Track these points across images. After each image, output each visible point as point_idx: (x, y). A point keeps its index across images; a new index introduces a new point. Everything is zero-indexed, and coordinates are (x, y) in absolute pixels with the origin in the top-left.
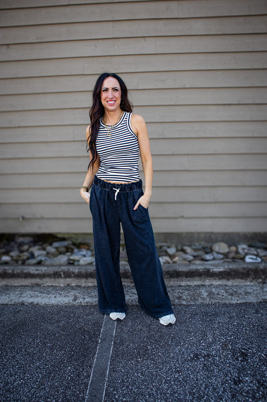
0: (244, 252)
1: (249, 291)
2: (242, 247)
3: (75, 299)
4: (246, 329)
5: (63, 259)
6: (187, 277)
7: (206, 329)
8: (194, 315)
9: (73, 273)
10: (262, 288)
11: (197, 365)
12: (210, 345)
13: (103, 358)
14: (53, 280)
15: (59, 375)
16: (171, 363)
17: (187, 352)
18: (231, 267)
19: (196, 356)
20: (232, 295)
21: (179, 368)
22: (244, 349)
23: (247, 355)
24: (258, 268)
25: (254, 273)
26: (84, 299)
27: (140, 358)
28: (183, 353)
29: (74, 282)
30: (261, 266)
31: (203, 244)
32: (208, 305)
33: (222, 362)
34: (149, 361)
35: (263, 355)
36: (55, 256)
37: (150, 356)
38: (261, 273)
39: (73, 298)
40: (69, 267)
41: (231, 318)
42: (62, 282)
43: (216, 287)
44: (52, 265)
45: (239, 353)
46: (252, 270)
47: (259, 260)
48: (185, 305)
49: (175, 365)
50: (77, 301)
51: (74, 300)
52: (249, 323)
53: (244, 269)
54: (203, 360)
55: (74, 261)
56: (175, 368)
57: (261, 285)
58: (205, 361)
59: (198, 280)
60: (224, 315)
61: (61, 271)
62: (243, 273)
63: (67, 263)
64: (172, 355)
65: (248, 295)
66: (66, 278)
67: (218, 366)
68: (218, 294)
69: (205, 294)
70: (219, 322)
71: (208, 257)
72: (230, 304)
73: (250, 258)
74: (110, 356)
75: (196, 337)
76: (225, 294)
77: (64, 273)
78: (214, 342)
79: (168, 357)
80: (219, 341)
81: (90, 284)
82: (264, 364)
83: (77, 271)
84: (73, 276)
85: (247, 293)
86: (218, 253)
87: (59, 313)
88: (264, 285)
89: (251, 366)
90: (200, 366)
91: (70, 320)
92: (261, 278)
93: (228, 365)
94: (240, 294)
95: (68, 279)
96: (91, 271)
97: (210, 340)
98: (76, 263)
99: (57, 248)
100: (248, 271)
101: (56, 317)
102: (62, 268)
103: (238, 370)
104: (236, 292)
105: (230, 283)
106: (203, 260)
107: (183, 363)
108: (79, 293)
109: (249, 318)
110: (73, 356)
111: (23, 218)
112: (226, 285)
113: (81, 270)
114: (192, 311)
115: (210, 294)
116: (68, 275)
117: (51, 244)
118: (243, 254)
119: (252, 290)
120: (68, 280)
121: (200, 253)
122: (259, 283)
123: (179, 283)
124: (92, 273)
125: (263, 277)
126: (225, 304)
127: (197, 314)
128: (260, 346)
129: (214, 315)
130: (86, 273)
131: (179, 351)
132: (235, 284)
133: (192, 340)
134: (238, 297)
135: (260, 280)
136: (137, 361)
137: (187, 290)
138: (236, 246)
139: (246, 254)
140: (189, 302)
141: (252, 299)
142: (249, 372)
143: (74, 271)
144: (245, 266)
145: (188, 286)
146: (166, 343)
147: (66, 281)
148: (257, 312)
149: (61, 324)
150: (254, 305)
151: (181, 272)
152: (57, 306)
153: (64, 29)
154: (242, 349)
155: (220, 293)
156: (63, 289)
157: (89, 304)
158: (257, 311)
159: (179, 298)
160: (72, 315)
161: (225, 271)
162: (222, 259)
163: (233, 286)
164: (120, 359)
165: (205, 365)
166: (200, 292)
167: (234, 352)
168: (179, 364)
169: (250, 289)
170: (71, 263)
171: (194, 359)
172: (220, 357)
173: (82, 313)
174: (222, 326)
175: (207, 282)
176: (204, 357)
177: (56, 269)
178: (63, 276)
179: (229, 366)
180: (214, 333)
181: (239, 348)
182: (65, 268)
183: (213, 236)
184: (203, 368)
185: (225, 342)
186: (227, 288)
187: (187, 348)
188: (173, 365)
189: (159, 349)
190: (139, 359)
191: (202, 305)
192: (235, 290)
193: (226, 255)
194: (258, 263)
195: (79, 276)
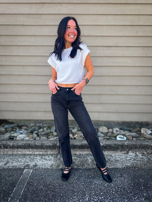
0: (117, 132)
1: (118, 159)
2: (116, 130)
3: (7, 163)
6: (80, 149)
9: (9, 145)
18: (107, 143)
24: (124, 144)
25: (121, 147)
26: (12, 163)
29: (9, 151)
30: (126, 143)
38: (126, 148)
39: (5, 162)
40: (7, 142)
42: (2, 151)
46: (120, 146)
50: (7, 165)
51: (5, 164)
53: (115, 144)
55: (14, 137)
59: (87, 151)
61: (2, 144)
62: (114, 147)
63: (8, 138)
65: (117, 162)
66: (4, 149)
73: (120, 137)
77: (4, 145)
81: (20, 153)
83: (11, 144)
84: (9, 147)
86: (102, 133)
92: (126, 151)
94: (112, 161)
95: (6, 149)
96: (21, 144)
98: (15, 139)
100: (117, 146)
102: (3, 142)
108: (11, 159)
113: (15, 143)
116: (6, 147)
118: (116, 134)
119: (120, 159)
122: (125, 154)
123: (75, 152)
124: (21, 145)
130: (17, 146)
132: (109, 154)
134: (110, 163)
135: (125, 152)
138: (112, 129)
139: (118, 135)
143: (10, 144)
144: (116, 143)
145: (80, 154)
147: (4, 151)
151: (76, 145)
161: (103, 146)
162: (103, 137)
166: (87, 159)
169: (119, 158)
170: (11, 138)
178: (2, 147)
182: (5, 142)
183: (99, 123)
192: (109, 158)
193: (106, 134)
194: (124, 141)
195: (13, 147)
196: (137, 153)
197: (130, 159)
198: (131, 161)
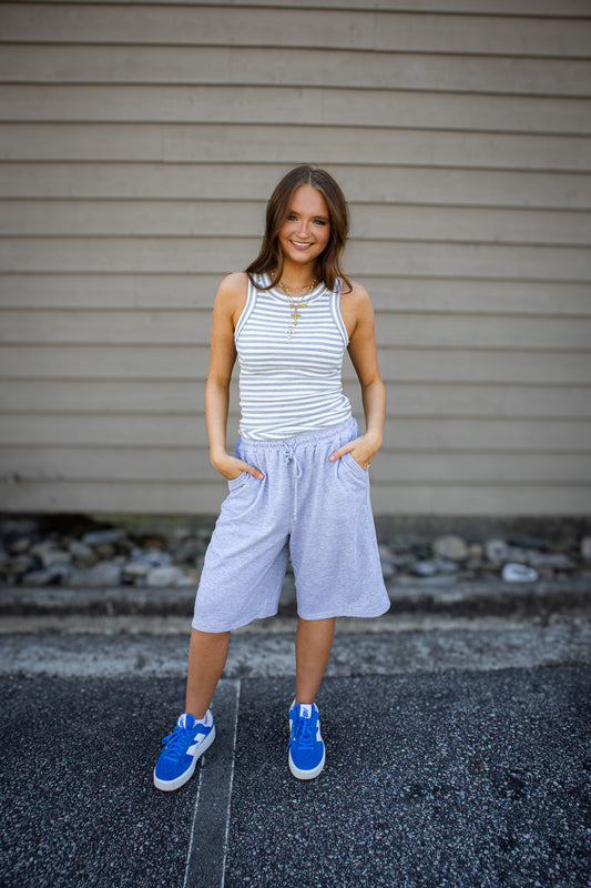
0: (498, 557)
1: (516, 641)
2: (496, 547)
3: (141, 663)
4: (516, 728)
5: (110, 571)
7: (433, 729)
8: (405, 697)
9: (135, 605)
10: (542, 636)
11: (420, 811)
12: (443, 764)
13: (214, 801)
14: (87, 620)
15: (117, 842)
16: (365, 806)
17: (396, 782)
18: (477, 592)
19: (417, 789)
20: (480, 651)
21: (383, 818)
22: (516, 772)
23: (522, 785)
24: (533, 594)
25: (525, 604)
26: (160, 662)
27: (297, 797)
28: (389, 784)
29: (135, 625)
30: (541, 590)
31: (414, 539)
32: (432, 675)
33: (472, 801)
34: (316, 803)
35: (555, 783)
36: (90, 564)
37: (316, 793)
38: (540, 604)
39: (134, 661)
40: (125, 592)
41: (481, 702)
42: (108, 626)
43: (448, 634)
44: (85, 587)
45: (507, 780)
46: (521, 599)
47: (533, 575)
48: (382, 675)
49: (372, 812)
50: (145, 669)
51: (139, 666)
52: (523, 713)
53: (505, 595)
54: (432, 797)
55: (136, 576)
56: (374, 819)
57: (539, 629)
58: (435, 800)
59: (407, 620)
60: (468, 696)
61: (108, 601)
62: (503, 605)
63: (117, 581)
64: (365, 789)
65: (514, 651)
66: (117, 616)
67: (465, 811)
68: (452, 650)
69: (424, 651)
70: (459, 714)
71: (425, 568)
72: (478, 672)
73: (515, 572)
74: (230, 795)
75: (412, 747)
76: (466, 650)
77: (115, 604)
78: (452, 756)
79: (356, 794)
80: (463, 755)
81: (172, 630)
82: (558, 803)
83: (142, 600)
84: (133, 610)
85: (511, 648)
86: (446, 559)
87: (105, 696)
88: (547, 629)
89: (533, 808)
90: (427, 813)
91: (133, 712)
92: (539, 615)
93: (485, 807)
94: (498, 649)
95: (122, 618)
97: (445, 753)
98: (140, 582)
99: (94, 547)
100: (513, 601)
101: (101, 706)
102: (110, 592)
103: (507, 818)
104: (488, 645)
105: (474, 625)
106: (416, 574)
107: (389, 808)
108: (148, 650)
109: (521, 703)
110: (145, 796)
111: (17, 479)
112: (466, 631)
113: (152, 597)
114: (400, 690)
115: (436, 650)
116: (122, 609)
117: (79, 538)
118: (499, 561)
119: (521, 641)
120: (124, 621)
121: (408, 559)
122: (536, 625)
125: (544, 612)
126: (468, 674)
127: (410, 695)
128: (549, 763)
129: (447, 696)
130: (164, 605)
131: (380, 780)
132: (485, 629)
133: (406, 753)
135: (538, 619)
136: (291, 805)
137: (386, 641)
138: (483, 544)
139: (504, 563)
140: (392, 668)
141: (522, 661)
142: (530, 822)
143: (137, 599)
144: (507, 589)
145: (386, 632)
146: (350, 763)
147: (117, 623)
148: (536, 689)
149: (113, 723)
150: (528, 674)
152: (101, 680)
153: (120, 56)
154: (512, 771)
155: (455, 648)
156: (112, 640)
157: (172, 676)
158: (535, 686)
159: (370, 659)
160: (137, 701)
161: (467, 602)
162: (455, 572)
163: (480, 632)
164: (251, 801)
165: (436, 808)
166: (414, 647)
167: (495, 778)
168: (381, 809)
169: (518, 638)
170: (128, 582)
171: (411, 797)
172: (467, 790)
173: (158, 696)
174: (467, 722)
175: (428, 624)
176: (434, 792)
177: (95, 596)
178: (111, 611)
179: (488, 811)
180: (451, 738)
181: (504, 769)
182: (116, 594)
183: (434, 524)
184: (433, 817)
185: (476, 756)
186: (470, 636)
187: (396, 773)
188: (368, 812)
189: (335, 776)
190: (295, 801)
191: (421, 675)
192: (486, 640)
193: (462, 564)
194: (533, 582)
195: (148, 611)
196: (578, 621)
197: (557, 641)
198: (560, 647)
